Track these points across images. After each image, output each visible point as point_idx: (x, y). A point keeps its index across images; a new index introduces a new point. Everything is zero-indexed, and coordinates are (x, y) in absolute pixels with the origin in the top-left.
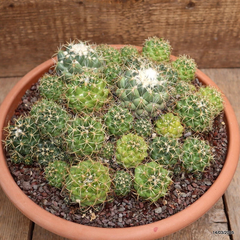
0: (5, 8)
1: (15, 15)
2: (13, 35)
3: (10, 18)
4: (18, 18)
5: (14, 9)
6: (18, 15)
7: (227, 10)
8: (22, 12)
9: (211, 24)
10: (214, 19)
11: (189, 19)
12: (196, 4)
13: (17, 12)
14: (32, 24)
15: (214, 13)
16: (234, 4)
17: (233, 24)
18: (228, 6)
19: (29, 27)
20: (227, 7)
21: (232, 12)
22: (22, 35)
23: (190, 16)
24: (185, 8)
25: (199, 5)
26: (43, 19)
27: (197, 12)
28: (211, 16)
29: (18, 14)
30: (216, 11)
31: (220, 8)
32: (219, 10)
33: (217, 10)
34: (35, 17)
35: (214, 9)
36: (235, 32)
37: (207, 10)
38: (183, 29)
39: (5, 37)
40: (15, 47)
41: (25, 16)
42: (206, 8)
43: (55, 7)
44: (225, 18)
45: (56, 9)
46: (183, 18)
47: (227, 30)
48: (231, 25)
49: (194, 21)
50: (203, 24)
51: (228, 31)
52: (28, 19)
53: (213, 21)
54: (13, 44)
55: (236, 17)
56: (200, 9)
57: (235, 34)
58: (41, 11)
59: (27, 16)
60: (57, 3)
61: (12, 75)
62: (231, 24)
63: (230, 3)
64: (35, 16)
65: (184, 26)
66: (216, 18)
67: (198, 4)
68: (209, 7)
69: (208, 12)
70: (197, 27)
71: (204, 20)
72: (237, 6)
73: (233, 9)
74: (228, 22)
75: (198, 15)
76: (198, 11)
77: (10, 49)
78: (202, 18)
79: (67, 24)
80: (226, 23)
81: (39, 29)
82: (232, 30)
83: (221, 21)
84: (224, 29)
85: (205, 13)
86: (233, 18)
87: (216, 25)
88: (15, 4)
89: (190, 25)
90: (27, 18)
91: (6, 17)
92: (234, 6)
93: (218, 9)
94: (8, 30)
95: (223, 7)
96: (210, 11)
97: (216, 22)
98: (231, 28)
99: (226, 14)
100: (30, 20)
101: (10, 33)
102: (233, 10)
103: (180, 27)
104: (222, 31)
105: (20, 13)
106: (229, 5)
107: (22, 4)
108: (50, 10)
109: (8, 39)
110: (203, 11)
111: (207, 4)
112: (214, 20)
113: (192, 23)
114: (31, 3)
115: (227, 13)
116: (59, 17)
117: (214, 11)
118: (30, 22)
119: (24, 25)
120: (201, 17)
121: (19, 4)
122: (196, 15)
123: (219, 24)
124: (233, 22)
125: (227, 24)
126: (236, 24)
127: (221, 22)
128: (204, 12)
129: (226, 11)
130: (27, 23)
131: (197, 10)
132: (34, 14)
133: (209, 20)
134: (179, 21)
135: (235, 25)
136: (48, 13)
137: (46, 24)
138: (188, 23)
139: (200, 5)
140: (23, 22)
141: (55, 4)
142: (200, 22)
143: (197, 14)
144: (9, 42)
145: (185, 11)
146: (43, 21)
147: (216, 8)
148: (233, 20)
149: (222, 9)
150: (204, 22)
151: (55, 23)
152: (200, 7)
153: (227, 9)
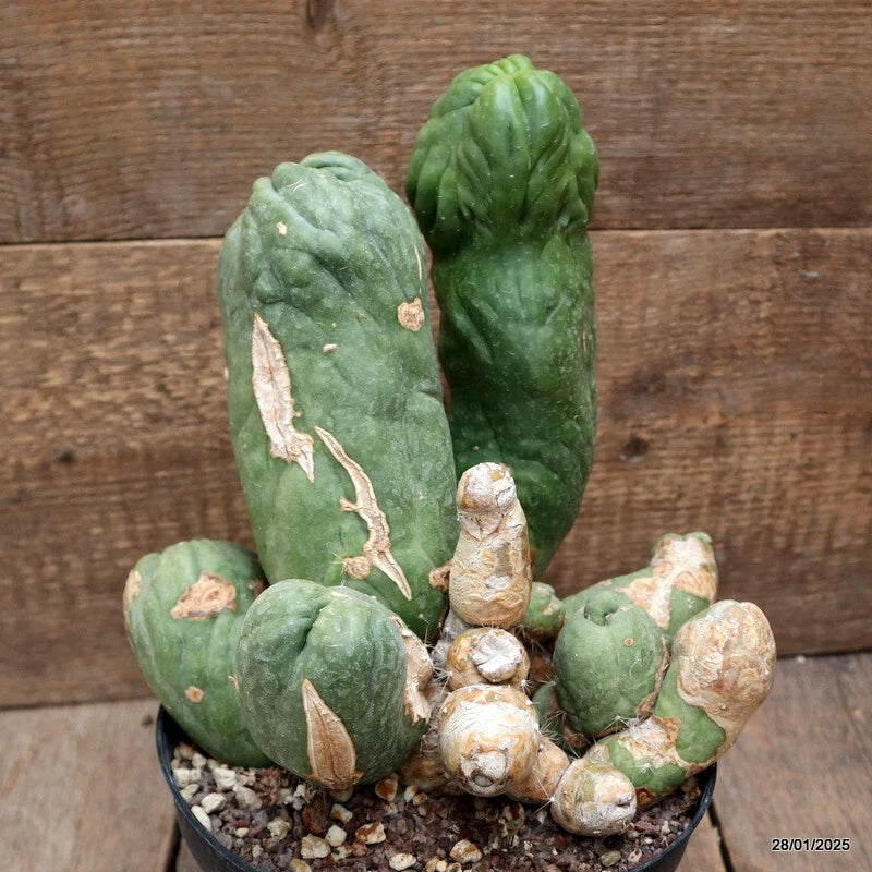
0: (45, 466)
1: (76, 491)
2: (68, 557)
3: (60, 501)
4: (87, 500)
5: (75, 469)
6: (88, 490)
7: (751, 461)
8: (100, 479)
9: (704, 510)
10: (711, 491)
11: (631, 494)
12: (651, 445)
13: (85, 479)
14: (130, 520)
15: (708, 473)
16: (770, 443)
17: (773, 508)
18: (751, 450)
19: (121, 529)
20: (747, 454)
21: (767, 469)
22: (97, 556)
23: (637, 483)
24: (617, 460)
25: (661, 449)
26: (165, 504)
27: (656, 471)
28: (702, 483)
29: (87, 484)
30: (715, 467)
31: (727, 455)
32: (725, 464)
33: (719, 464)
34: (140, 496)
35: (709, 460)
36: (780, 534)
37: (687, 462)
38: (614, 528)
39: (41, 565)
40: (71, 600)
41: (108, 493)
42: (684, 458)
43: (207, 462)
44: (745, 487)
45: (208, 470)
46: (614, 492)
47: (754, 530)
48: (766, 512)
49: (649, 502)
50: (677, 509)
51: (759, 533)
52: (117, 503)
53: (707, 502)
54: (65, 587)
55: (778, 484)
56: (667, 462)
57: (780, 541)
58: (161, 474)
59: (115, 493)
60: (212, 449)
61: (55, 697)
62: (766, 507)
63: (758, 440)
64: (142, 491)
65: (618, 518)
66: (715, 488)
67: (659, 444)
68: (694, 453)
69: (690, 471)
70: (659, 522)
71: (680, 496)
72: (778, 449)
73: (766, 457)
74: (756, 500)
75: (662, 479)
76: (658, 468)
77: (56, 606)
78: (672, 492)
79: (242, 520)
80: (748, 506)
81: (151, 536)
82: (770, 529)
83: (734, 498)
84: (743, 524)
85: (683, 475)
86: (771, 487)
87: (718, 514)
88: (81, 454)
89: (638, 515)
90: (114, 498)
91: (47, 497)
92: (772, 449)
93: (722, 459)
94: (51, 540)
95: (736, 450)
96: (698, 465)
97: (717, 501)
98: (766, 522)
99: (748, 475)
100: (124, 506)
101: (57, 549)
102: (768, 461)
103: (605, 522)
104: (740, 530)
105: (93, 484)
106: (754, 445)
107: (102, 453)
108: (189, 471)
109: (51, 569)
110: (675, 467)
111: (687, 443)
112: (711, 495)
113: (642, 506)
114: (129, 449)
115: (750, 470)
116: (219, 495)
117: (710, 465)
118: (123, 514)
119: (104, 522)
120: (668, 489)
121: (91, 451)
122: (654, 481)
123: (729, 507)
124: (771, 500)
125: (753, 510)
126: (781, 508)
127: (733, 502)
128: (679, 470)
129: (747, 466)
130: (113, 515)
131: (656, 464)
132: (138, 486)
133: (696, 498)
134: (599, 502)
135: (776, 512)
136: (183, 481)
137: (174, 520)
138: (628, 508)
139: (665, 449)
140: (102, 513)
141: (204, 452)
142: (667, 505)
143: (656, 476)
144: (52, 580)
145: (620, 470)
146: (166, 509)
147: (716, 455)
148: (771, 496)
149: (732, 460)
150: (680, 504)
151: (203, 515)
152: (663, 453)
153: (750, 458)
